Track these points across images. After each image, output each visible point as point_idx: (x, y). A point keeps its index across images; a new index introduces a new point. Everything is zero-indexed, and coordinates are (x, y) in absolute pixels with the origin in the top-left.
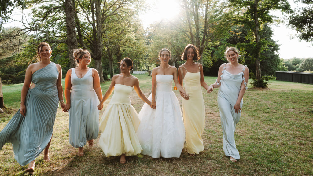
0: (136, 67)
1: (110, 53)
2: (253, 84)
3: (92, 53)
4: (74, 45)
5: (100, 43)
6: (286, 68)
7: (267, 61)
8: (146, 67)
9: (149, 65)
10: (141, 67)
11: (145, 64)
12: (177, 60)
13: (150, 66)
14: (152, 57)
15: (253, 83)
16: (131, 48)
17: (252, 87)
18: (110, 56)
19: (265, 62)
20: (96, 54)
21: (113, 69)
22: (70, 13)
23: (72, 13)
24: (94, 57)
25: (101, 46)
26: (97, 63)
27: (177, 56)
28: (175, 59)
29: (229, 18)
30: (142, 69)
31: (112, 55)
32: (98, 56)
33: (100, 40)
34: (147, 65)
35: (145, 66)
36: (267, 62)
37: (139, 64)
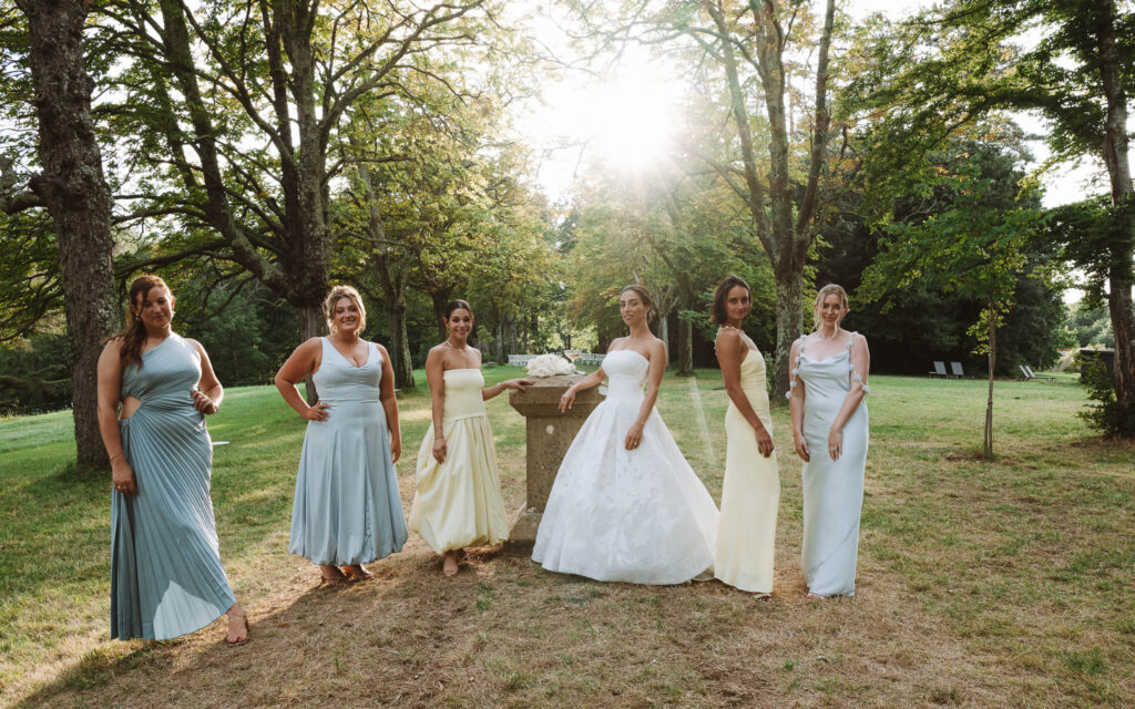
0: (525, 339)
1: (392, 279)
2: (1095, 416)
3: (280, 273)
4: (85, 207)
5: (315, 224)
6: (1069, 336)
7: (1028, 308)
8: (563, 337)
9: (573, 332)
10: (545, 338)
11: (559, 326)
12: (678, 307)
13: (576, 336)
14: (577, 299)
15: (1093, 410)
16: (470, 253)
17: (1091, 433)
18: (390, 292)
19: (1022, 312)
20: (300, 279)
21: (404, 346)
22: (50, 13)
23: (65, 16)
24: (292, 291)
25: (319, 239)
26: (306, 320)
27: (676, 292)
28: (668, 301)
29: (945, 86)
30: (547, 348)
31: (398, 287)
32: (311, 287)
33: (312, 211)
34: (563, 332)
35: (556, 336)
36: (1029, 313)
37: (534, 326)
